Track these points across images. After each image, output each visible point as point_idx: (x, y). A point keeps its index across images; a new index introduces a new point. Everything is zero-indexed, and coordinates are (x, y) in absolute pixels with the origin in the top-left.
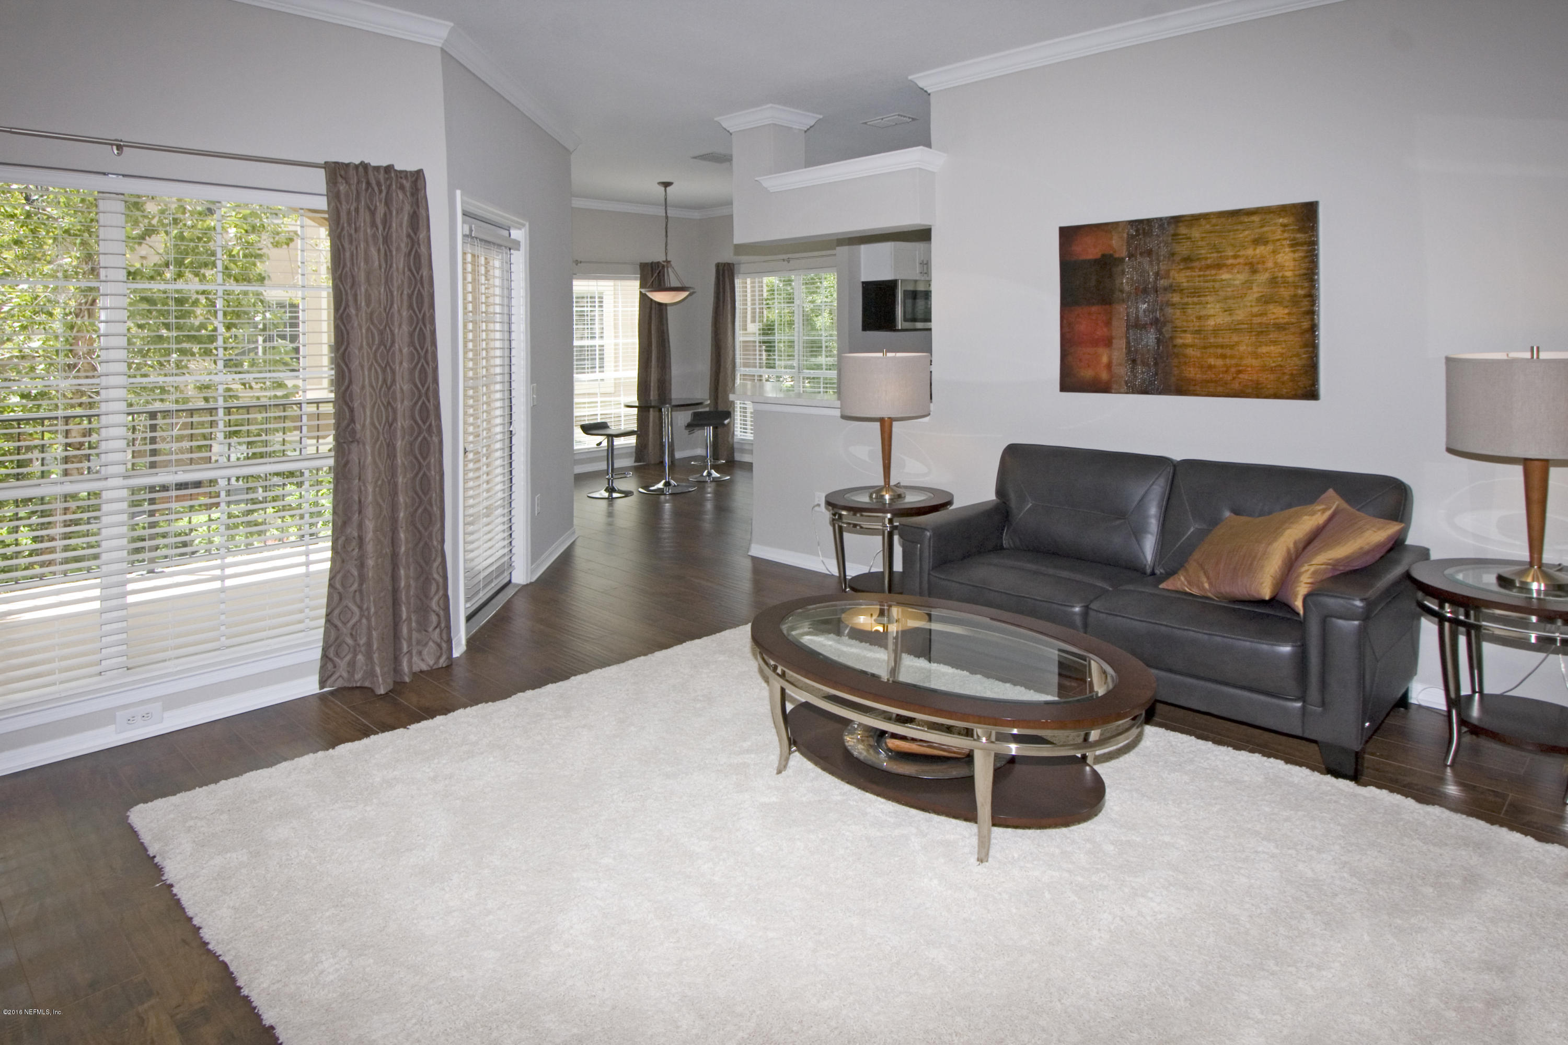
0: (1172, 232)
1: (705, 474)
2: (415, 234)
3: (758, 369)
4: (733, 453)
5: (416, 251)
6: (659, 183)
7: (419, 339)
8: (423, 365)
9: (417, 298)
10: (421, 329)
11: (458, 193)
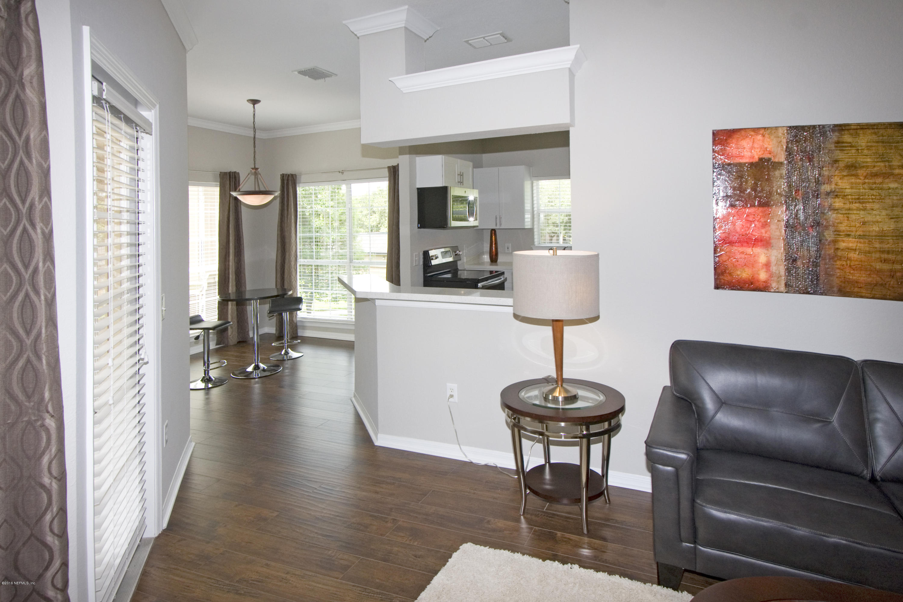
0: (836, 139)
1: (283, 352)
2: (15, 69)
3: (315, 260)
4: (297, 330)
5: (17, 96)
6: (248, 101)
7: (20, 249)
8: (27, 295)
9: (18, 174)
10: (25, 230)
11: (86, 30)
